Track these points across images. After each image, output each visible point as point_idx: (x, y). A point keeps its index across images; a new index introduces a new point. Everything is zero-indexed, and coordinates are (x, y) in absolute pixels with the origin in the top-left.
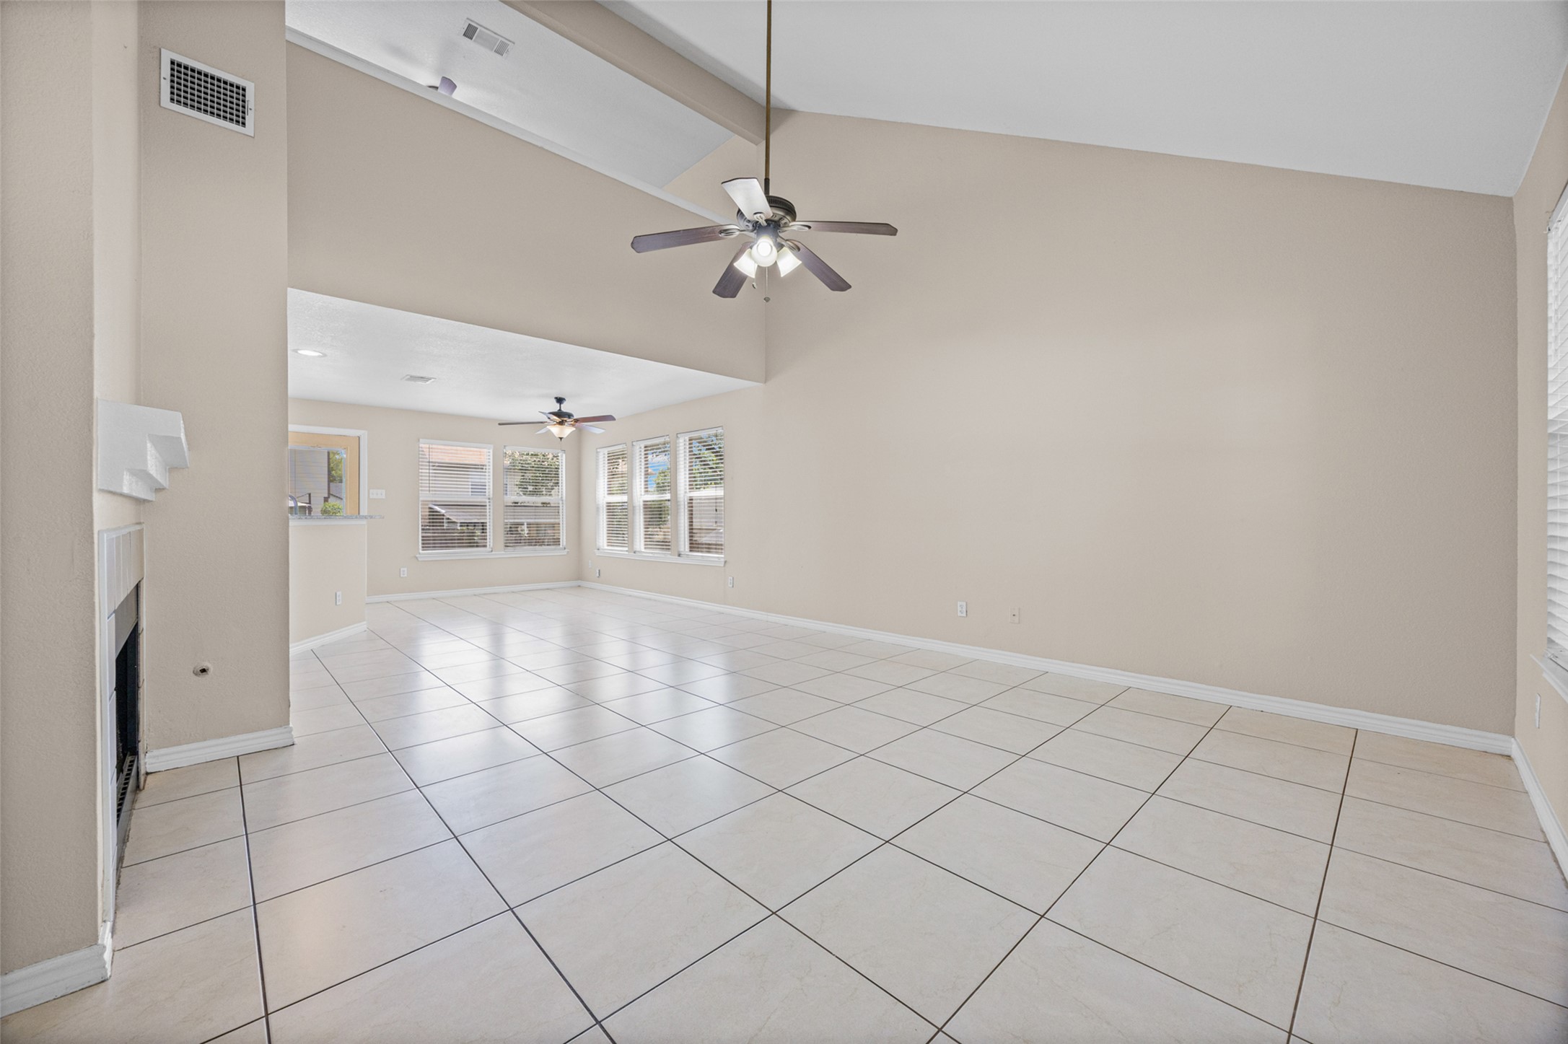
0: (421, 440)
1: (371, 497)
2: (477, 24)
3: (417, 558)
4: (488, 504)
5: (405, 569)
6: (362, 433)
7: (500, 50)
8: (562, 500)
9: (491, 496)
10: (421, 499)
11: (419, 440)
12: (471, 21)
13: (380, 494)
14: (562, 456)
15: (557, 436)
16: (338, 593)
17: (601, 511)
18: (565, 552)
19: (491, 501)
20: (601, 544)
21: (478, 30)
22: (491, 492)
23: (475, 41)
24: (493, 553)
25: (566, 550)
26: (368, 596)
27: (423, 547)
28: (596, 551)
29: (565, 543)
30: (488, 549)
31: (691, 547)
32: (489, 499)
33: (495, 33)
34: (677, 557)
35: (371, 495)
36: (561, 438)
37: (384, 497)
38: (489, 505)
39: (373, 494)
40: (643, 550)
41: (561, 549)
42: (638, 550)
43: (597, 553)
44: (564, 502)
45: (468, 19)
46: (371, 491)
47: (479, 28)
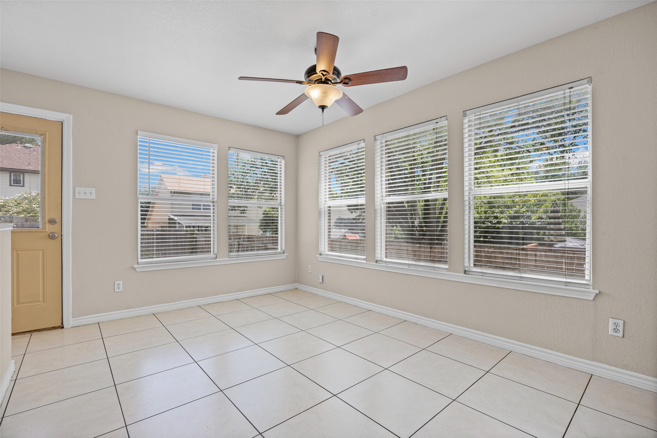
0: (139, 132)
3: (135, 269)
4: (212, 208)
5: (121, 282)
6: (66, 118)
8: (281, 205)
9: (216, 200)
10: (140, 201)
11: (137, 133)
13: (89, 195)
14: (281, 162)
17: (323, 216)
18: (284, 256)
19: (216, 204)
20: (323, 249)
22: (216, 196)
24: (217, 260)
25: (285, 254)
26: (73, 317)
28: (318, 256)
29: (284, 247)
30: (212, 255)
31: (475, 261)
32: (213, 202)
34: (463, 275)
35: (77, 194)
38: (214, 209)
39: (79, 193)
40: (385, 259)
41: (279, 253)
42: (379, 259)
43: (320, 258)
44: (283, 207)
46: (77, 189)
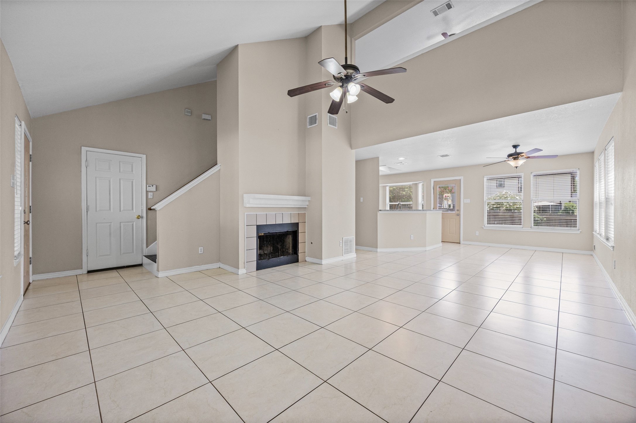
0: (485, 177)
1: (464, 202)
2: (434, 9)
3: (484, 227)
5: (478, 232)
6: (462, 178)
7: (449, 6)
10: (485, 202)
12: (432, 10)
13: (468, 201)
15: (514, 166)
16: (411, 236)
21: (437, 10)
23: (440, 14)
24: (523, 228)
25: (580, 231)
26: (463, 241)
27: (487, 223)
28: (594, 233)
29: (579, 226)
30: (522, 226)
33: (442, 5)
35: (464, 201)
36: (517, 167)
37: (469, 202)
40: (603, 235)
42: (601, 234)
43: (594, 235)
45: (431, 11)
47: (436, 9)
